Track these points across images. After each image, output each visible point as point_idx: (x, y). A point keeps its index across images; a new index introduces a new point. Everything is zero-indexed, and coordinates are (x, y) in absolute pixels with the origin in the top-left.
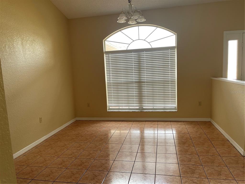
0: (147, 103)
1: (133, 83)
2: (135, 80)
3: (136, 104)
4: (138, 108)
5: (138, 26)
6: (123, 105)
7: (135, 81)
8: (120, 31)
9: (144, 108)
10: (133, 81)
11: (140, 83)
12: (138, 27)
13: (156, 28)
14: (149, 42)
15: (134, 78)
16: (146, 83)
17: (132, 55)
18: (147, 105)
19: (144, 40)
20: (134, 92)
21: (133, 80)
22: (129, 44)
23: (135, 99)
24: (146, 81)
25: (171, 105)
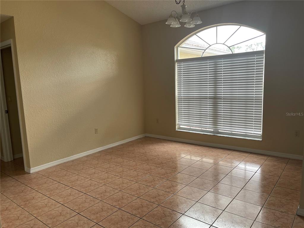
0: (223, 126)
1: (207, 99)
2: (209, 94)
3: (209, 125)
4: (213, 130)
5: (217, 26)
6: (194, 125)
7: (209, 97)
8: (195, 34)
9: (219, 131)
10: (207, 97)
11: (215, 99)
12: (216, 27)
13: (240, 26)
14: (229, 46)
15: (209, 92)
16: (223, 99)
17: (207, 63)
18: (223, 128)
19: (224, 44)
20: (208, 110)
21: (207, 94)
22: (205, 49)
23: (209, 120)
24: (223, 97)
25: (254, 131)
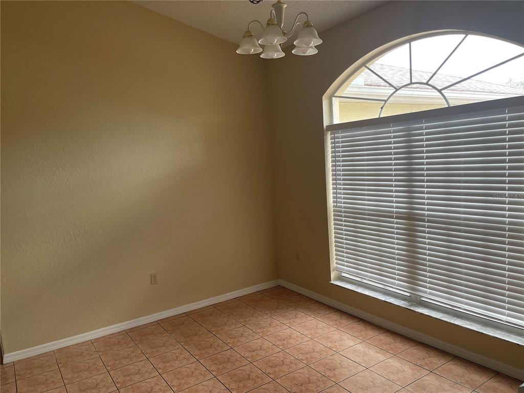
1: (392, 217)
2: (397, 207)
3: (398, 280)
4: (408, 294)
5: (409, 41)
7: (397, 213)
8: (364, 64)
9: (423, 299)
10: (392, 212)
11: (411, 219)
12: (408, 44)
13: (464, 36)
14: (439, 88)
15: (395, 202)
16: (429, 221)
17: (390, 132)
18: (430, 294)
19: (427, 84)
20: (396, 245)
21: (392, 207)
22: (386, 99)
23: (398, 268)
24: (429, 216)
25: (509, 316)
